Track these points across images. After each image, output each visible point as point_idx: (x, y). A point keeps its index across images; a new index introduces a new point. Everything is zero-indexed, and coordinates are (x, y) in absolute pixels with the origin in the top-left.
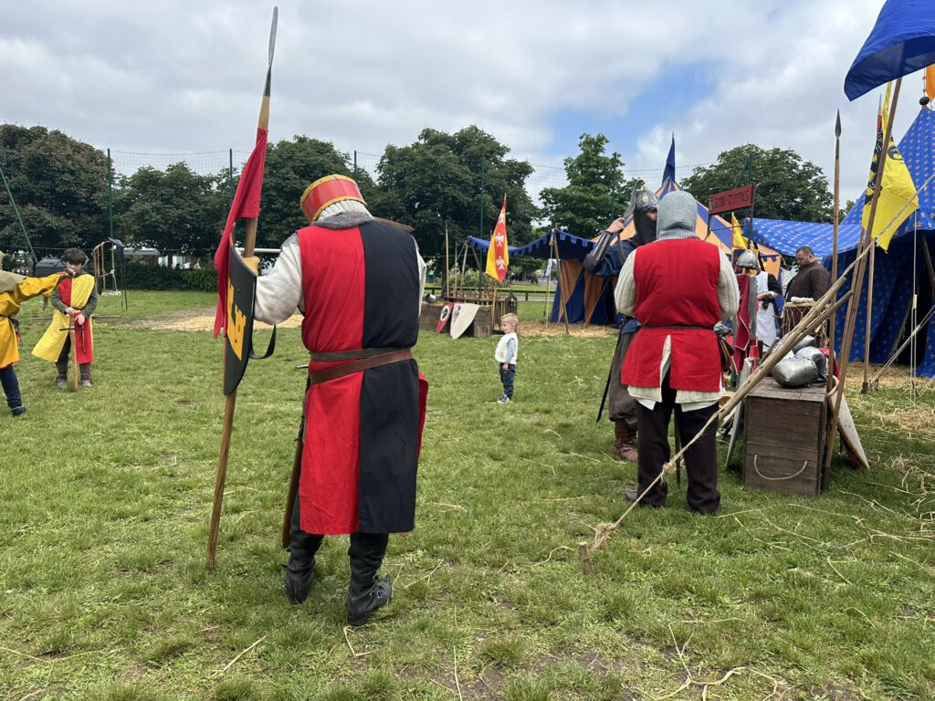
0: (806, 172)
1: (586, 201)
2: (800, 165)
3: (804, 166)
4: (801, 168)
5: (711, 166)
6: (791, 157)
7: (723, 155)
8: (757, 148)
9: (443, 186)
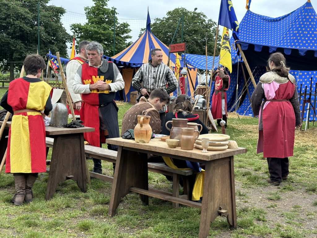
0: (209, 24)
1: (99, 34)
2: (207, 20)
3: (208, 21)
4: (207, 22)
5: (163, 18)
6: (202, 16)
7: (169, 13)
8: (186, 10)
9: (13, 20)
